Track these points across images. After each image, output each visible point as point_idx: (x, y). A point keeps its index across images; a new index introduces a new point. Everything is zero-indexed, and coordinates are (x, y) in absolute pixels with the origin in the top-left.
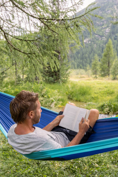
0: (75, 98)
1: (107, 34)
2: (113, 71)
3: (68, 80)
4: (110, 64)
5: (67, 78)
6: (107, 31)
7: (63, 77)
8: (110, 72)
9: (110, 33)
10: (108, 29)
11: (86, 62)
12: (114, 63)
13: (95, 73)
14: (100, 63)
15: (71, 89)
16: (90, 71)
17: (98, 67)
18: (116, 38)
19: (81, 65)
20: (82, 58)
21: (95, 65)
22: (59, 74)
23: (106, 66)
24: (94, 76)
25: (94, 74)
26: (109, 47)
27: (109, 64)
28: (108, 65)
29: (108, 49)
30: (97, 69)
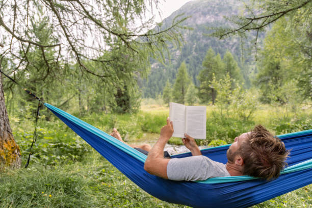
0: (150, 130)
1: (177, 57)
2: (188, 99)
3: (139, 110)
4: (185, 91)
5: (138, 107)
6: (177, 54)
7: (134, 107)
8: (185, 100)
9: (181, 56)
10: (178, 51)
11: (155, 90)
12: (188, 90)
13: (167, 101)
14: (172, 89)
15: (144, 119)
16: (161, 100)
17: (170, 95)
18: (188, 61)
19: (149, 94)
20: (150, 86)
21: (167, 92)
22: (128, 103)
23: (179, 93)
24: (167, 105)
25: (166, 103)
26: (182, 72)
27: (183, 90)
28: (181, 92)
29: (181, 74)
30: (170, 97)
